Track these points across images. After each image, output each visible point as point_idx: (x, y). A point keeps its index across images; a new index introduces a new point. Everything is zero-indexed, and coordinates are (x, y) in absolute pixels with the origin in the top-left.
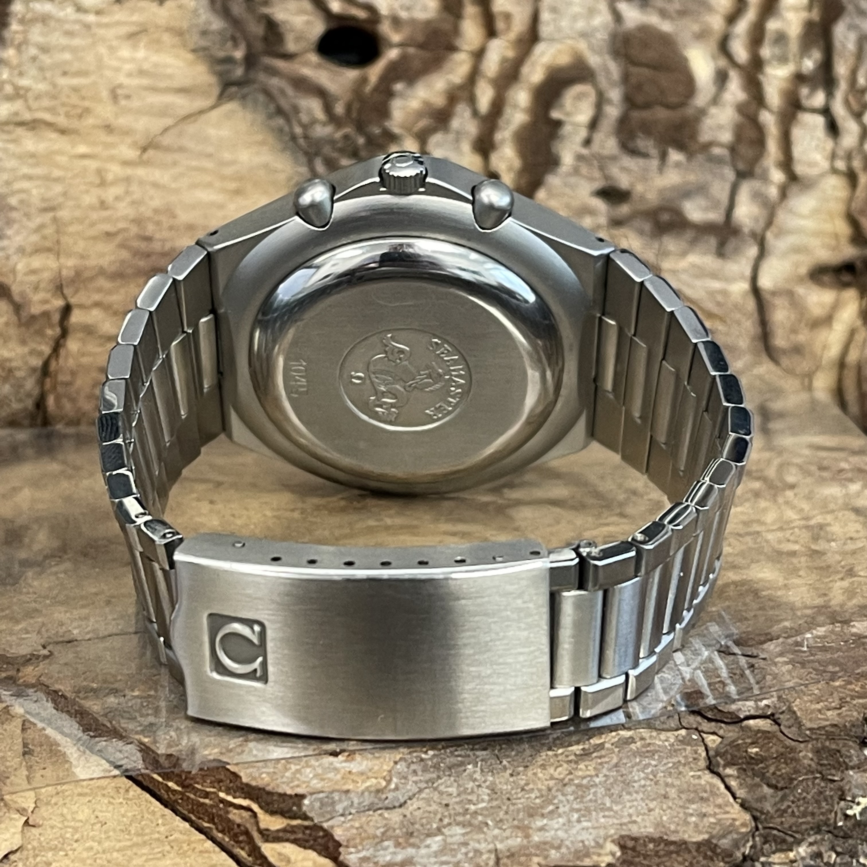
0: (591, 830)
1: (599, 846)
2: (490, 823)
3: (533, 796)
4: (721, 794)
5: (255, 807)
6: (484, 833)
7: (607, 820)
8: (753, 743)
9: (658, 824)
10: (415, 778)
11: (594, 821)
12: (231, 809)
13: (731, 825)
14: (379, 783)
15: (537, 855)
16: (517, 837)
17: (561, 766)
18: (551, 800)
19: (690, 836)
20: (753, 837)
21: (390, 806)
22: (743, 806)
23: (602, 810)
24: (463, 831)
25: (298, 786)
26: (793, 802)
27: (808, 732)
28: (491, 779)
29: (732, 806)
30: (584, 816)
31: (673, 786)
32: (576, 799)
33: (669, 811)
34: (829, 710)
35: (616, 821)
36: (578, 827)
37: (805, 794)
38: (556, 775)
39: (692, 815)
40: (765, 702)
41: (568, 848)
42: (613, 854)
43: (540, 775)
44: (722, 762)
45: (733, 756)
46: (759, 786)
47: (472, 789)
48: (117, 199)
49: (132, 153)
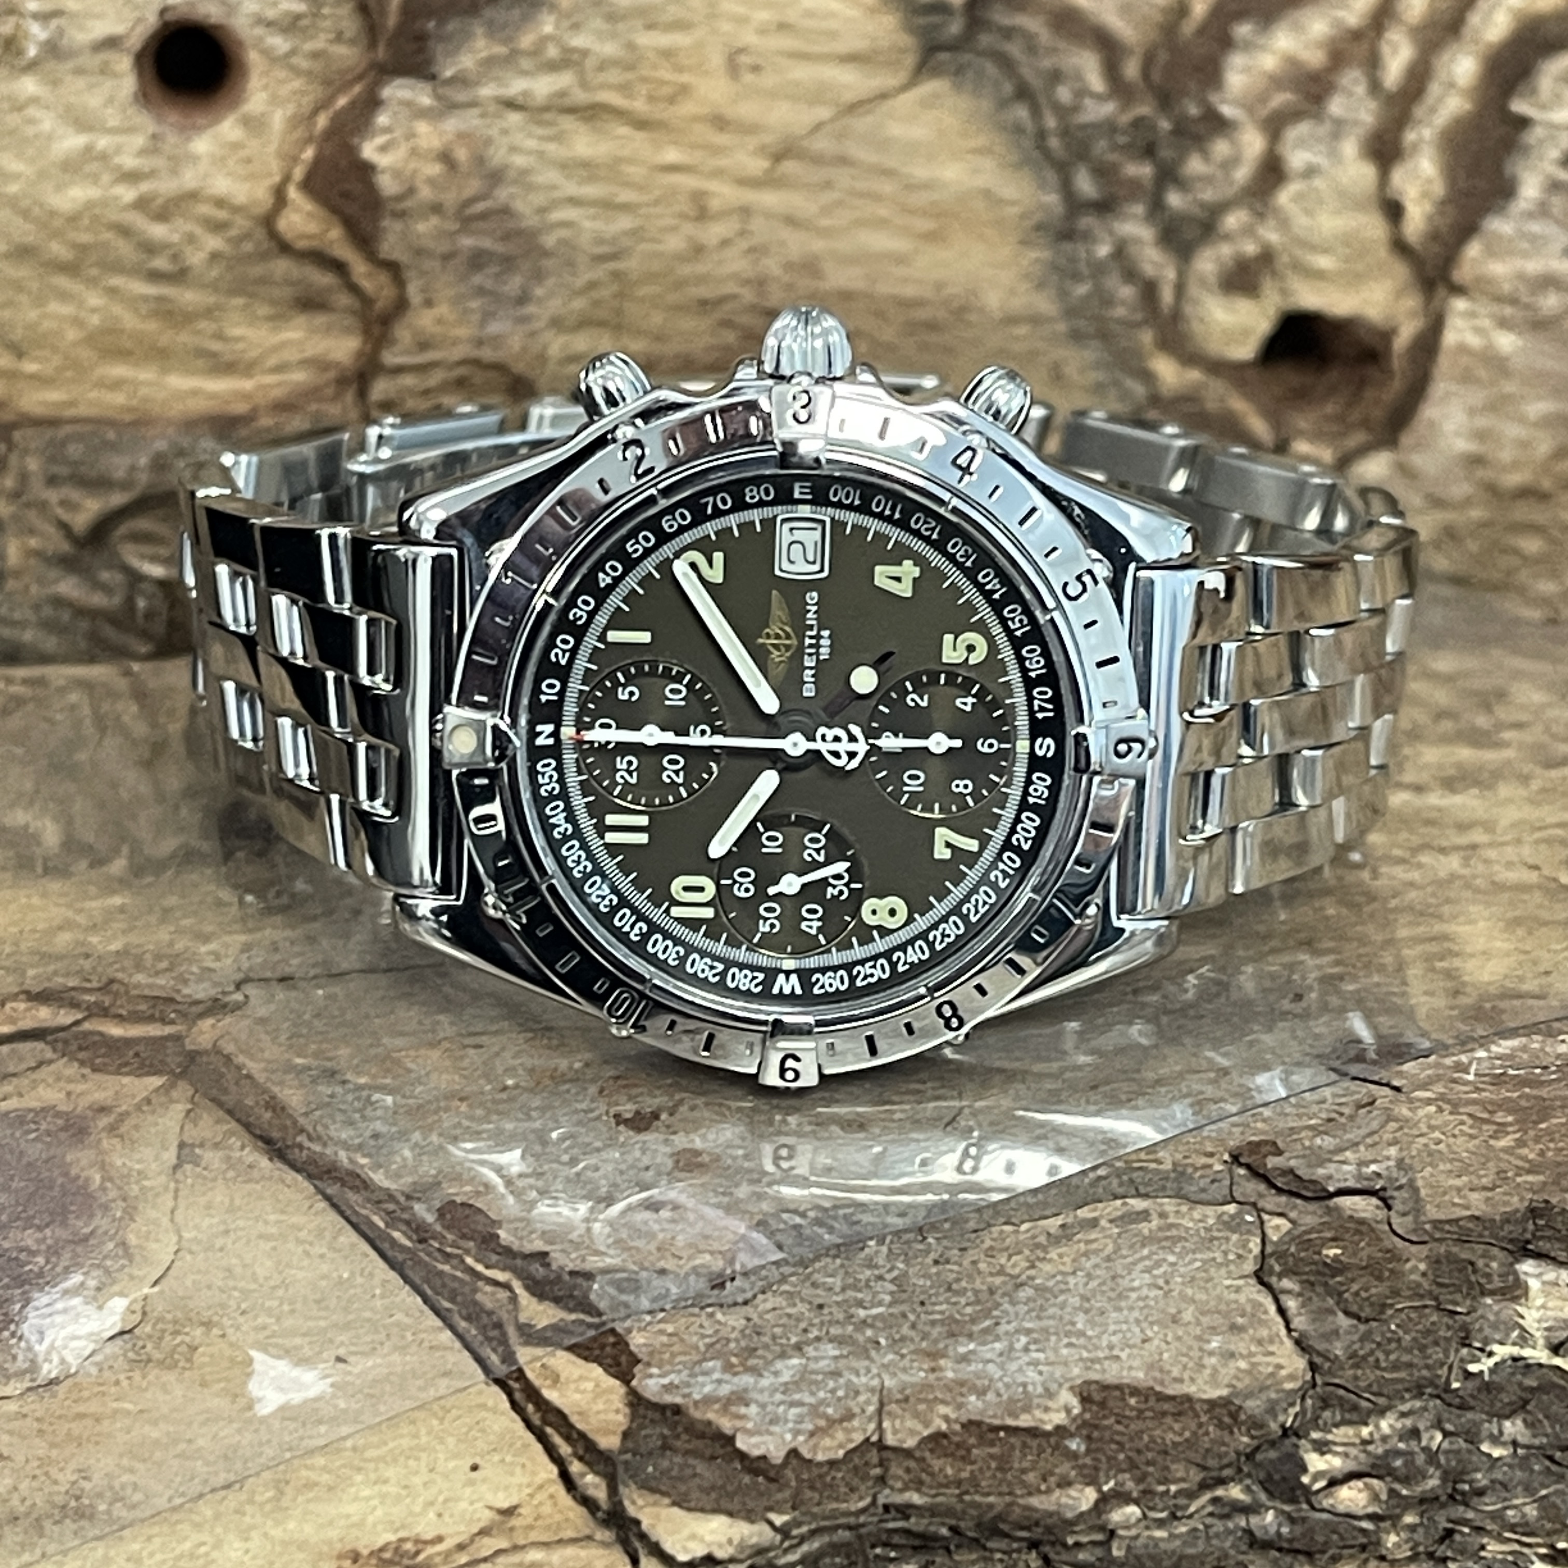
1: (1050, 1394)
2: (883, 1341)
3: (963, 1301)
4: (1268, 1321)
5: (516, 1284)
7: (1073, 1351)
8: (1337, 1239)
9: (1153, 1366)
11: (1051, 1353)
12: (480, 1284)
13: (1272, 1375)
15: (946, 1403)
16: (918, 1369)
17: (1019, 1252)
18: (991, 1310)
19: (1199, 1390)
20: (1303, 1398)
22: (1301, 1344)
23: (1068, 1334)
24: (838, 1352)
25: (584, 1258)
26: (1379, 1345)
27: (1428, 1227)
28: (901, 1266)
29: (1282, 1343)
30: (1036, 1342)
31: (1194, 1301)
32: (1029, 1311)
34: (1472, 1189)
35: (1085, 1354)
36: (1026, 1359)
37: (1400, 1333)
39: (1211, 1353)
40: (1374, 1167)
42: (1068, 1411)
44: (1278, 1267)
45: (1298, 1260)
46: (1331, 1312)
48: (725, 243)
49: (757, 165)
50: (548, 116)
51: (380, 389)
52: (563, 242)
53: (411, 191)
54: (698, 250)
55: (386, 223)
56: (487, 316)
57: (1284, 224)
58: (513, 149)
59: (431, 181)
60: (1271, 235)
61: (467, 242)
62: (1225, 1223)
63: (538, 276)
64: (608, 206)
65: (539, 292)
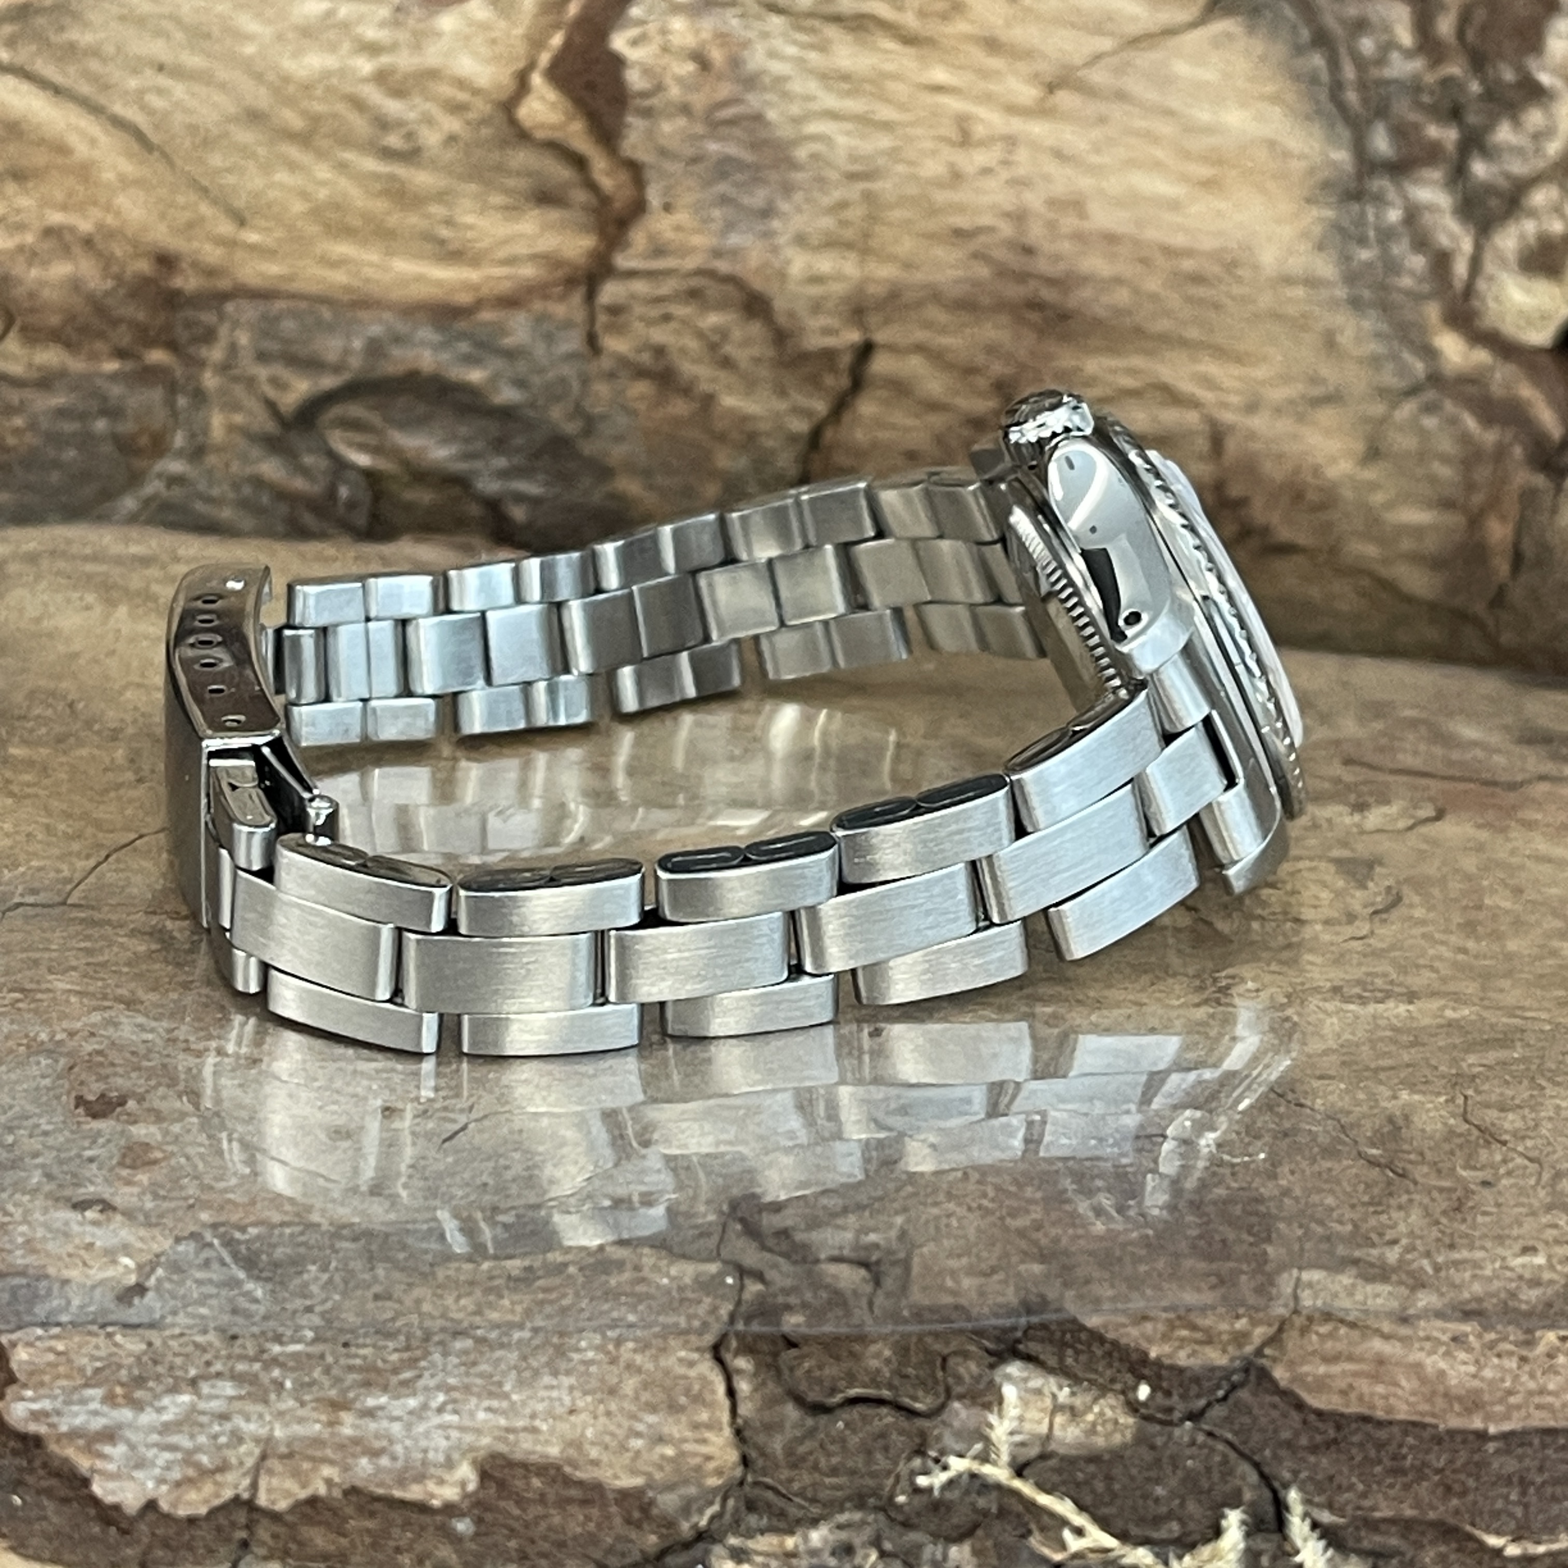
0: (451, 1432)
4: (716, 1403)
7: (490, 1416)
9: (576, 1442)
13: (698, 1467)
19: (616, 1478)
20: (725, 1498)
22: (741, 1434)
35: (503, 1422)
39: (639, 1435)
48: (986, 171)
49: (1028, 93)
50: (809, 22)
51: (610, 292)
52: (814, 157)
53: (659, 88)
54: (956, 177)
55: (630, 119)
56: (729, 226)
58: (773, 54)
59: (679, 80)
61: (713, 147)
63: (788, 189)
64: (865, 121)
65: (784, 206)
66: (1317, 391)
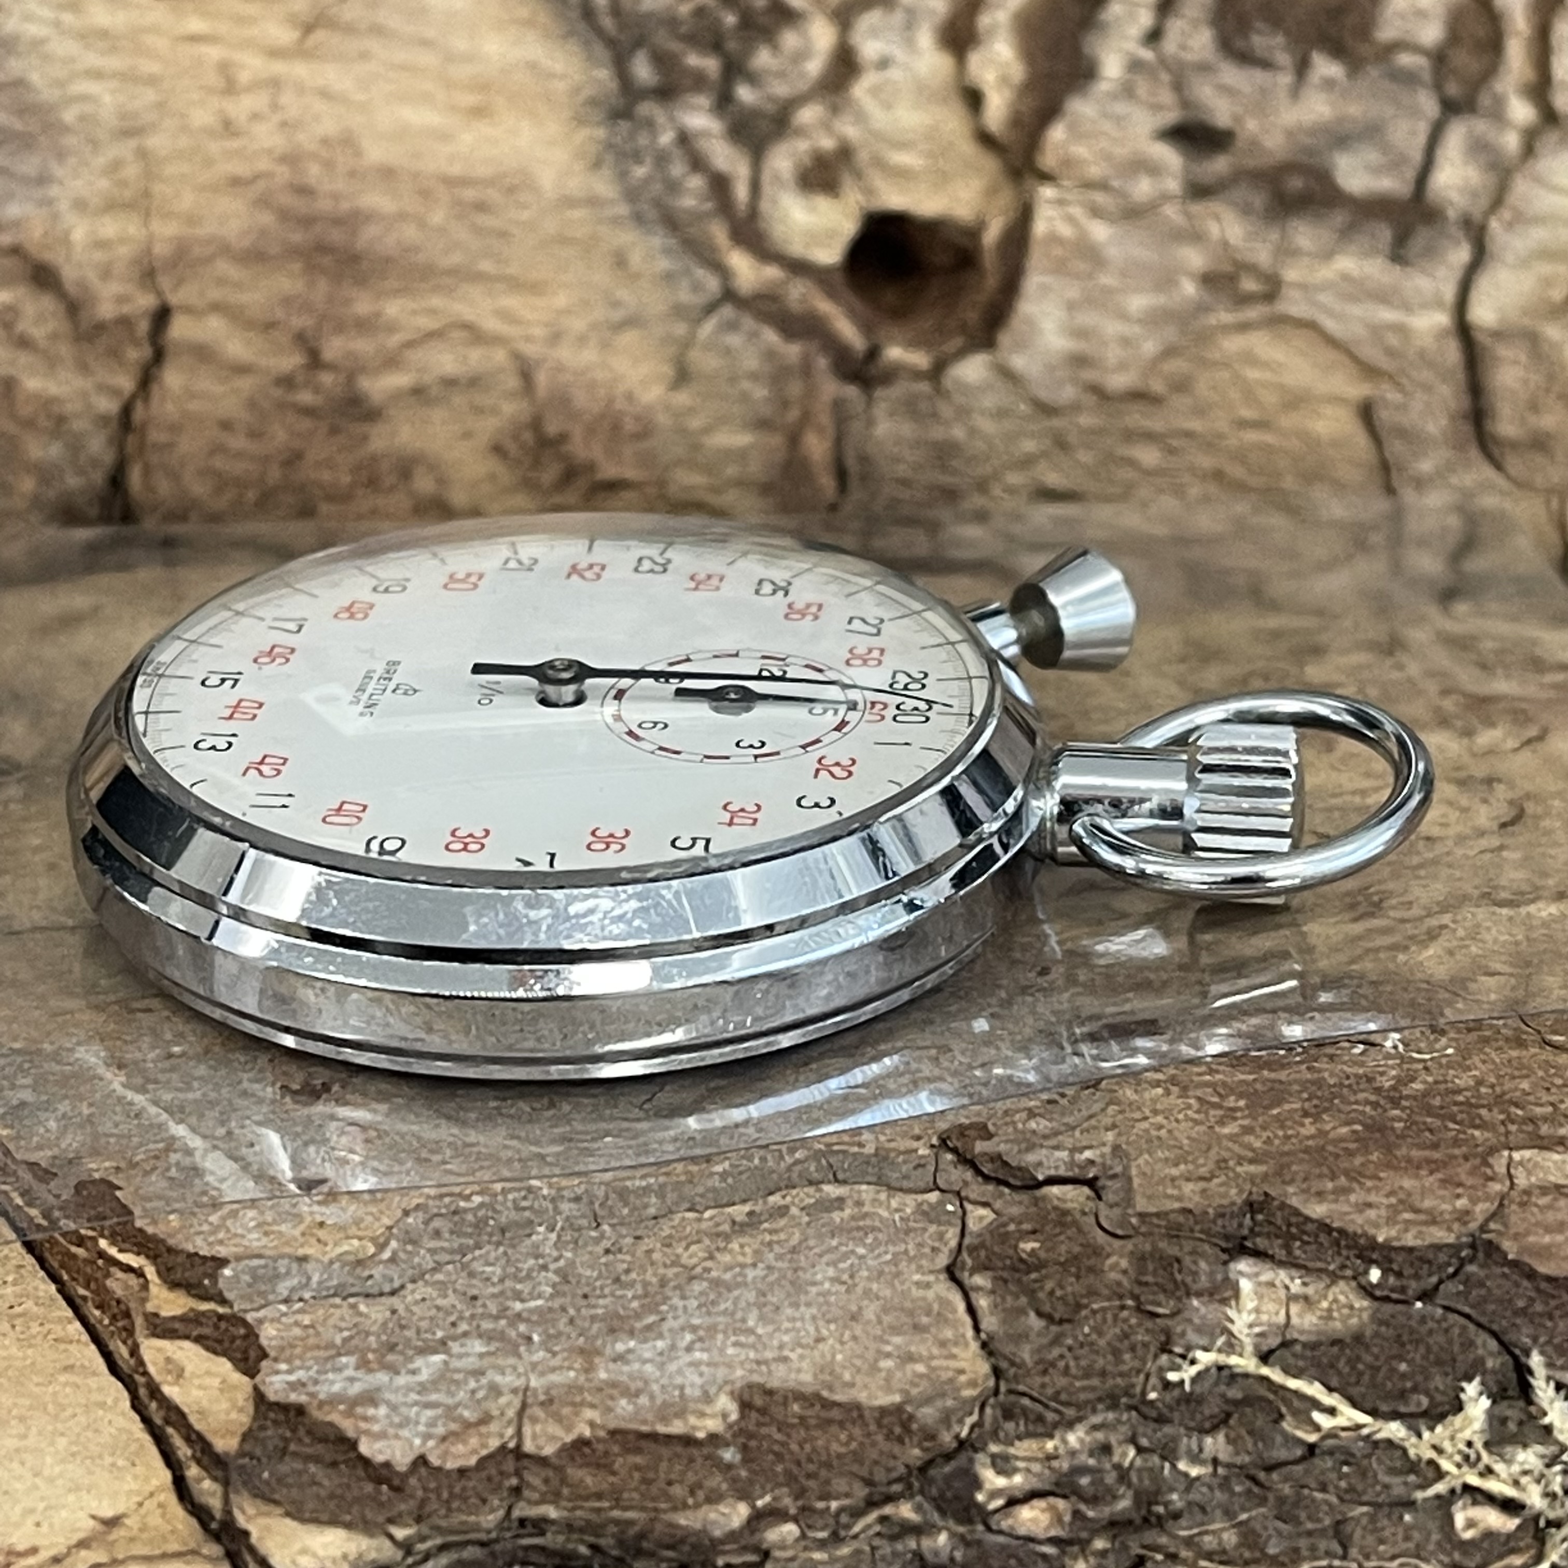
0: (704, 1368)
1: (707, 1398)
2: (536, 1338)
3: (630, 1294)
4: (957, 1321)
5: (150, 1272)
6: (520, 1357)
7: (740, 1350)
8: (1034, 1232)
9: (827, 1367)
10: (433, 1244)
11: (715, 1352)
12: (113, 1270)
13: (952, 1380)
14: (364, 1248)
15: (593, 1406)
16: (570, 1368)
17: (699, 1242)
18: (658, 1304)
19: (870, 1397)
20: (982, 1407)
21: (375, 1290)
22: (989, 1347)
23: (737, 1331)
24: (484, 1350)
25: (221, 1242)
26: (1070, 1349)
27: (1134, 1220)
28: (569, 1255)
29: (967, 1345)
30: (701, 1339)
31: (878, 1298)
32: (699, 1307)
33: (851, 1344)
34: (1188, 1180)
36: (687, 1358)
37: (1094, 1337)
38: (684, 1260)
39: (888, 1355)
40: (1088, 1154)
41: (652, 1397)
42: (725, 1416)
43: (656, 1256)
44: (969, 1262)
45: (991, 1254)
46: (1022, 1312)
47: (530, 1270)
48: (257, 116)
49: (286, 36)
52: (83, 117)
54: (229, 126)
57: (861, 117)
58: (28, 17)
60: (850, 130)
62: (925, 1214)
64: (128, 77)
66: (617, 315)
